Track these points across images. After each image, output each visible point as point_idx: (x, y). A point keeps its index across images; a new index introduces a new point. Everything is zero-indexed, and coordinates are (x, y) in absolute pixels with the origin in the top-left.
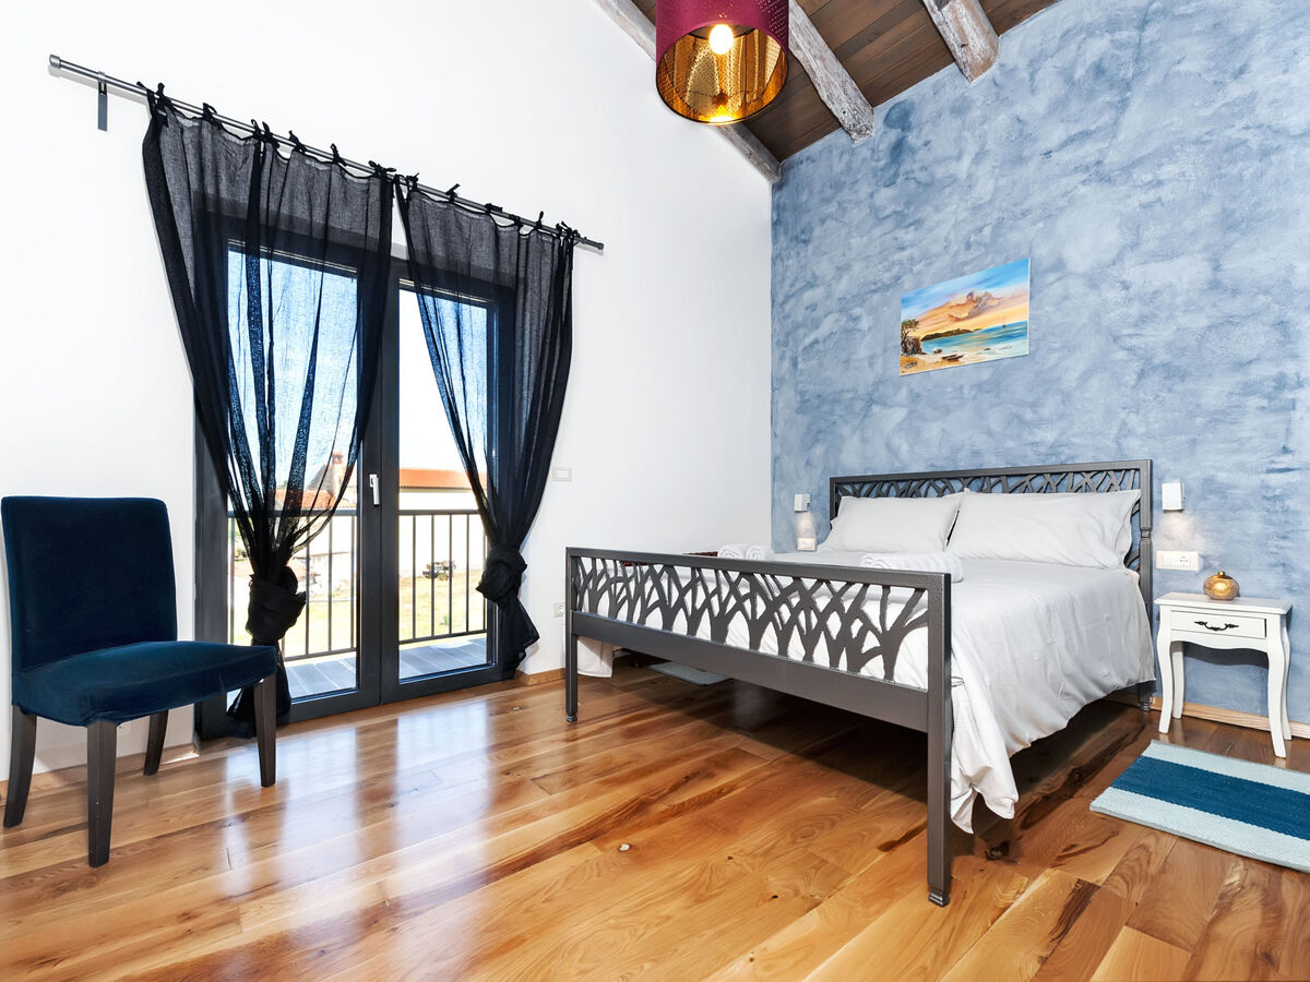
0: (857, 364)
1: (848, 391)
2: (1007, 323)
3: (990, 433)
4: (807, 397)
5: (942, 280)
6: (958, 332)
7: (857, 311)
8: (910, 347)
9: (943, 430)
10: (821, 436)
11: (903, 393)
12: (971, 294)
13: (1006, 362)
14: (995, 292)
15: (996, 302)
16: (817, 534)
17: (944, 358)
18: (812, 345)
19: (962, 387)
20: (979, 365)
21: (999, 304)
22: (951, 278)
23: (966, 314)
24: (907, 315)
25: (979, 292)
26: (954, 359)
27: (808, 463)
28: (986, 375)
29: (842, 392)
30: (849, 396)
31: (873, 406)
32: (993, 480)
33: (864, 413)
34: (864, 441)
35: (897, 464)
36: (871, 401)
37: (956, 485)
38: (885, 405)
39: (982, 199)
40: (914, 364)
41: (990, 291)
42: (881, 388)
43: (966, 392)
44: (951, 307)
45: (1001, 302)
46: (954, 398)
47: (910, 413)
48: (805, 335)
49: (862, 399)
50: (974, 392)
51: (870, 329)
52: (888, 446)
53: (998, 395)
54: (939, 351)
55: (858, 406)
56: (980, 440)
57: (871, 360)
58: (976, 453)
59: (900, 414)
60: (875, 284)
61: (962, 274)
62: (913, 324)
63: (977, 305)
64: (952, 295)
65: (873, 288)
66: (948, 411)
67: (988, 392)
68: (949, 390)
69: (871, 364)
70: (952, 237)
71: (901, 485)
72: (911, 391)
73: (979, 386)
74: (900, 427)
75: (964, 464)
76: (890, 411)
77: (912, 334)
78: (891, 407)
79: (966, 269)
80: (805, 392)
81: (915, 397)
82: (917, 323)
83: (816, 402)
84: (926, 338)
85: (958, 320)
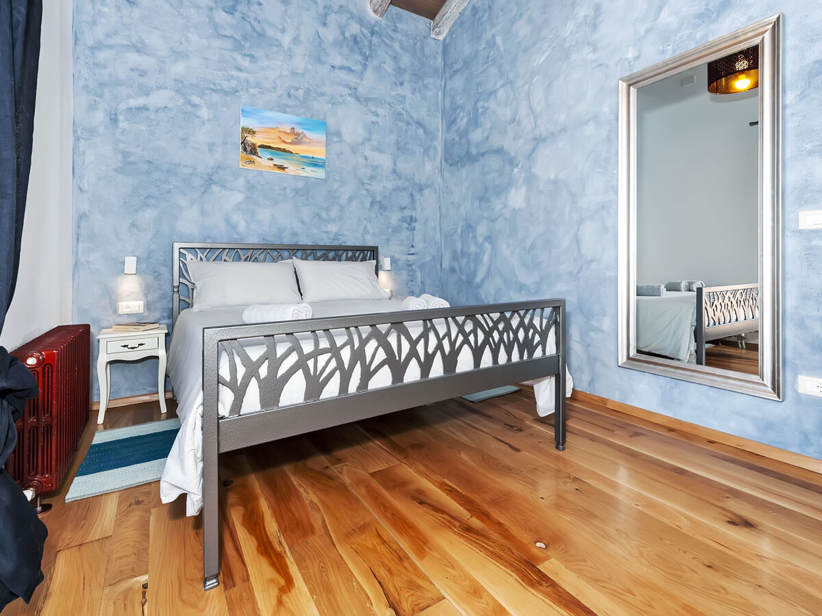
0: (196, 146)
1: (185, 166)
2: (315, 156)
3: (303, 222)
4: (132, 159)
5: (271, 109)
6: (284, 151)
7: (196, 99)
8: (249, 149)
9: (273, 216)
10: (152, 201)
11: (241, 182)
12: (293, 129)
13: (312, 180)
14: (309, 134)
15: (308, 141)
16: (146, 295)
17: (275, 165)
18: (138, 109)
19: (285, 188)
20: (296, 177)
21: (310, 143)
22: (277, 111)
23: (290, 141)
24: (246, 122)
25: (298, 130)
26: (281, 168)
27: (133, 225)
28: (300, 184)
29: (178, 165)
30: (187, 171)
31: (213, 185)
32: (308, 251)
33: (203, 190)
34: (203, 213)
35: (236, 236)
36: (210, 181)
37: (286, 254)
38: (224, 187)
39: (297, 69)
40: (252, 162)
41: (305, 132)
42: (220, 172)
43: (288, 192)
44: (281, 132)
45: (311, 142)
46: (280, 195)
47: (247, 197)
48: (129, 97)
49: (201, 177)
50: (293, 194)
51: (209, 120)
52: (227, 221)
53: (307, 199)
54: (272, 159)
55: (197, 182)
56: (297, 226)
57: (211, 147)
58: (295, 234)
59: (238, 197)
60: (215, 85)
61: (285, 112)
62: (253, 132)
63: (298, 139)
64: (281, 123)
65: (212, 86)
66: (276, 203)
67: (302, 196)
68: (276, 188)
69: (211, 150)
70: (278, 83)
72: (248, 182)
73: (296, 191)
74: (238, 207)
75: (287, 240)
76: (229, 193)
77: (250, 139)
78: (230, 190)
79: (288, 110)
80: (130, 154)
81: (251, 187)
82: (254, 133)
83: (146, 167)
84: (261, 146)
85: (284, 142)
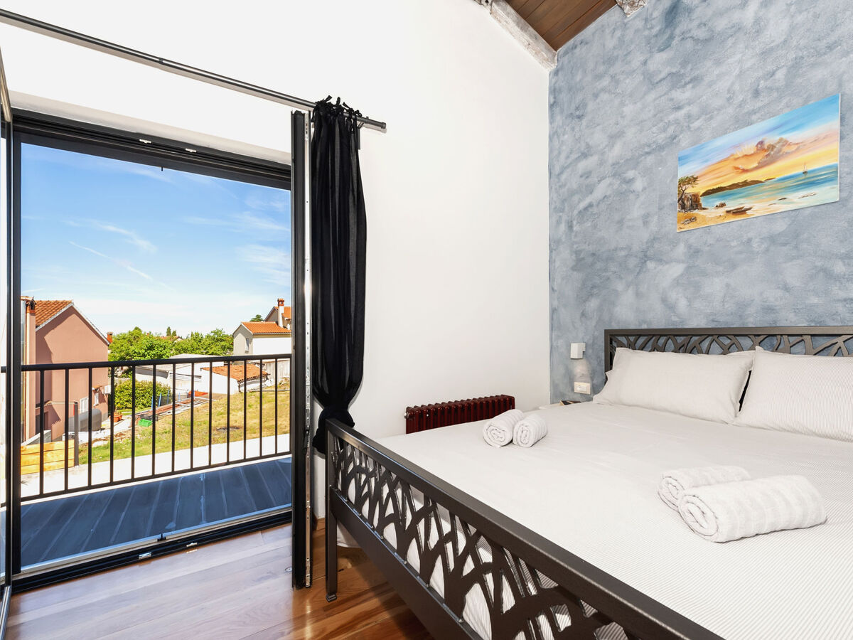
0: (630, 224)
1: (622, 249)
2: (809, 168)
3: (786, 288)
4: (582, 256)
5: (725, 132)
6: (745, 184)
7: (631, 174)
8: (688, 204)
9: (728, 285)
10: (595, 291)
11: (681, 249)
12: (761, 143)
13: (807, 212)
14: (792, 137)
15: (794, 148)
16: (592, 379)
17: (728, 212)
18: (586, 209)
19: (750, 240)
20: (771, 217)
21: (798, 149)
22: (736, 129)
23: (755, 165)
24: (684, 172)
25: (771, 139)
26: (740, 211)
27: (583, 315)
28: (780, 226)
29: (616, 250)
30: (623, 253)
31: (648, 262)
32: (793, 340)
33: (638, 270)
34: (638, 295)
35: (674, 319)
36: (645, 258)
37: (746, 342)
38: (660, 261)
39: (773, 41)
40: (692, 219)
41: (785, 136)
42: (656, 245)
43: (755, 245)
44: (736, 159)
45: (800, 147)
46: (741, 252)
47: (688, 268)
48: (580, 201)
49: (636, 256)
50: (764, 246)
51: (644, 189)
52: (664, 300)
53: (796, 247)
54: (723, 205)
55: (632, 262)
56: (773, 296)
57: (646, 220)
58: (769, 309)
59: (676, 270)
60: (649, 146)
61: (750, 124)
62: (692, 180)
63: (768, 153)
64: (737, 146)
65: (647, 150)
66: (734, 266)
67: (785, 245)
68: (733, 244)
69: (646, 223)
70: (737, 87)
71: (680, 340)
72: (690, 247)
73: (772, 239)
74: (677, 282)
75: (753, 319)
76: (667, 266)
77: (690, 190)
78: (667, 263)
79: (754, 117)
80: (581, 251)
81: (694, 253)
82: (695, 179)
83: (590, 260)
84: (707, 193)
85: (745, 171)
